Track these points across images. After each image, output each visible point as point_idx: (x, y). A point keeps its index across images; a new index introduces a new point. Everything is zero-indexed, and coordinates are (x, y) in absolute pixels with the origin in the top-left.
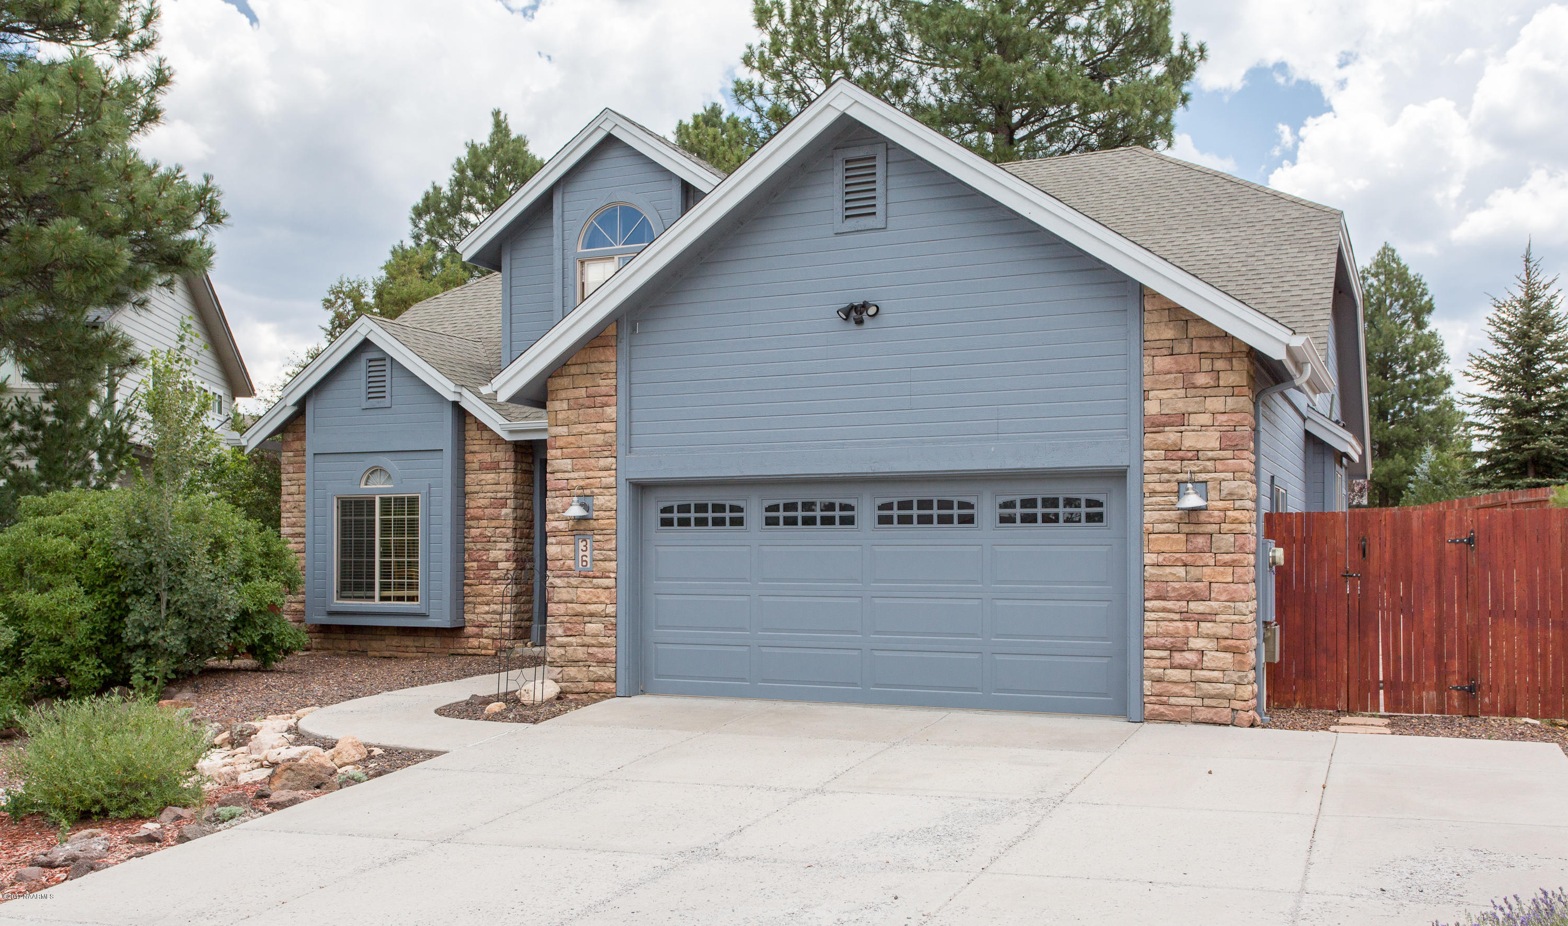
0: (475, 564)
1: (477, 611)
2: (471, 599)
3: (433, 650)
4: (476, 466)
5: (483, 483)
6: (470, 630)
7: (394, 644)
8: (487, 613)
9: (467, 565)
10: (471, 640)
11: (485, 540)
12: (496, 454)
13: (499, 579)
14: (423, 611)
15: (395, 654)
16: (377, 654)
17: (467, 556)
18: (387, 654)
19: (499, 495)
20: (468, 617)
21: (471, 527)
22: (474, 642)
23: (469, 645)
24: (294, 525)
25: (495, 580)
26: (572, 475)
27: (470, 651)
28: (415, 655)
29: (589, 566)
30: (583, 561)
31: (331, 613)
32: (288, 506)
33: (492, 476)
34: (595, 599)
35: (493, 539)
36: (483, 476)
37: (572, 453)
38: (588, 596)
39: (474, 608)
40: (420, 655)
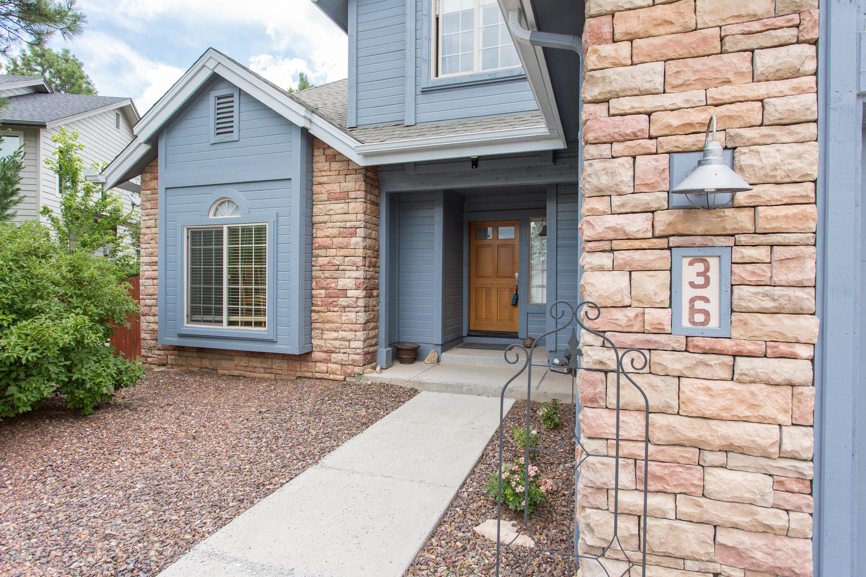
0: (323, 292)
1: (324, 337)
2: (318, 325)
3: (280, 372)
4: (324, 197)
5: (332, 212)
6: (317, 355)
7: (242, 364)
8: (336, 339)
9: (314, 292)
10: (318, 364)
11: (334, 268)
12: (345, 184)
13: (348, 306)
14: (271, 338)
15: (244, 373)
16: (227, 372)
17: (314, 284)
18: (236, 373)
19: (349, 224)
20: (315, 342)
21: (318, 256)
22: (322, 367)
23: (317, 369)
24: (151, 255)
25: (344, 307)
26: (666, 101)
27: (317, 375)
28: (262, 375)
29: (714, 323)
30: (693, 311)
31: (181, 336)
32: (146, 238)
33: (341, 205)
34: (742, 411)
35: (341, 267)
36: (331, 207)
37: (665, 45)
38: (721, 402)
39: (322, 334)
40: (267, 375)
